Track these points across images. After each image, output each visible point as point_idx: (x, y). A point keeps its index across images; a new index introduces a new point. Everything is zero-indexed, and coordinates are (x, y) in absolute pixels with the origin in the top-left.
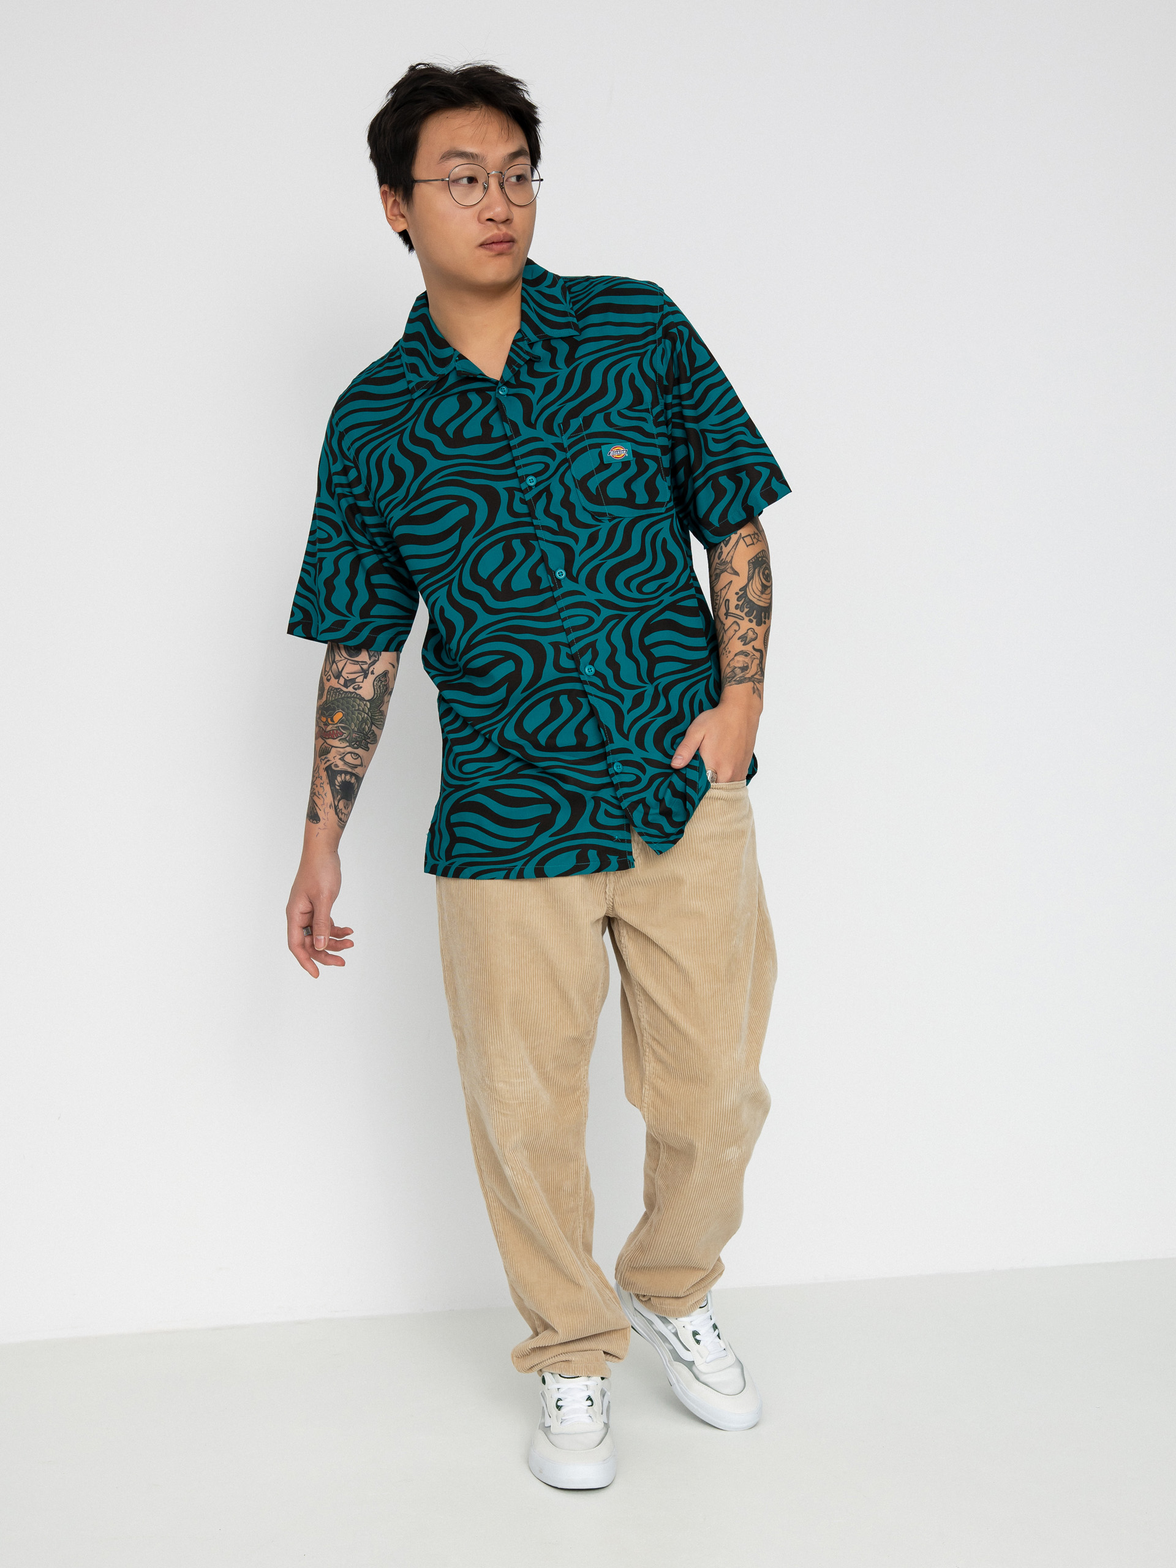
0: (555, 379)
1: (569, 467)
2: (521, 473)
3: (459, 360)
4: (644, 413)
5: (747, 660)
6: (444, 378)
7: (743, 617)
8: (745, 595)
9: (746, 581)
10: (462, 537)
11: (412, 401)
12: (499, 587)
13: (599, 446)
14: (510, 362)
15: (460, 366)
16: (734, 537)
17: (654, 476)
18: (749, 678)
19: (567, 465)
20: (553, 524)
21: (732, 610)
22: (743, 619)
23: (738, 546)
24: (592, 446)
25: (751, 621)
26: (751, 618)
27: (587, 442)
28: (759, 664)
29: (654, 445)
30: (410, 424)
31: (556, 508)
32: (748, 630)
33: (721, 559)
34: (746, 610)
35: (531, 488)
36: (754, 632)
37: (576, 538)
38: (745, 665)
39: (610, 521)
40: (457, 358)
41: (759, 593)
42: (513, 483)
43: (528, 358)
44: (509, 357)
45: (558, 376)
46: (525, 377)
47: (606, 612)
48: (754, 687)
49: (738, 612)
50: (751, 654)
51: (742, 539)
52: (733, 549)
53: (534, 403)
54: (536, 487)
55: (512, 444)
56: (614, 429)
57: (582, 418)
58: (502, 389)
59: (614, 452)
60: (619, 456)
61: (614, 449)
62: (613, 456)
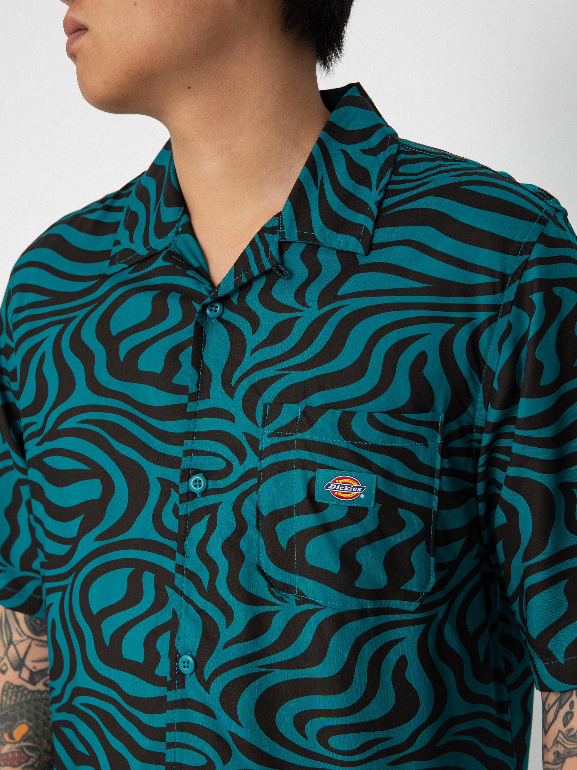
0: (294, 320)
1: (256, 487)
2: (186, 463)
4: (426, 429)
10: (82, 532)
12: (107, 638)
13: (313, 466)
14: (242, 264)
19: (254, 481)
20: (204, 574)
24: (303, 465)
27: (295, 454)
29: (431, 489)
35: (194, 495)
37: (229, 615)
39: (298, 603)
42: (173, 475)
43: (268, 266)
44: (244, 254)
45: (299, 317)
47: (240, 761)
53: (249, 348)
54: (202, 496)
55: (192, 407)
56: (353, 444)
57: (303, 407)
58: (213, 306)
59: (337, 485)
60: (347, 495)
61: (339, 479)
62: (333, 492)
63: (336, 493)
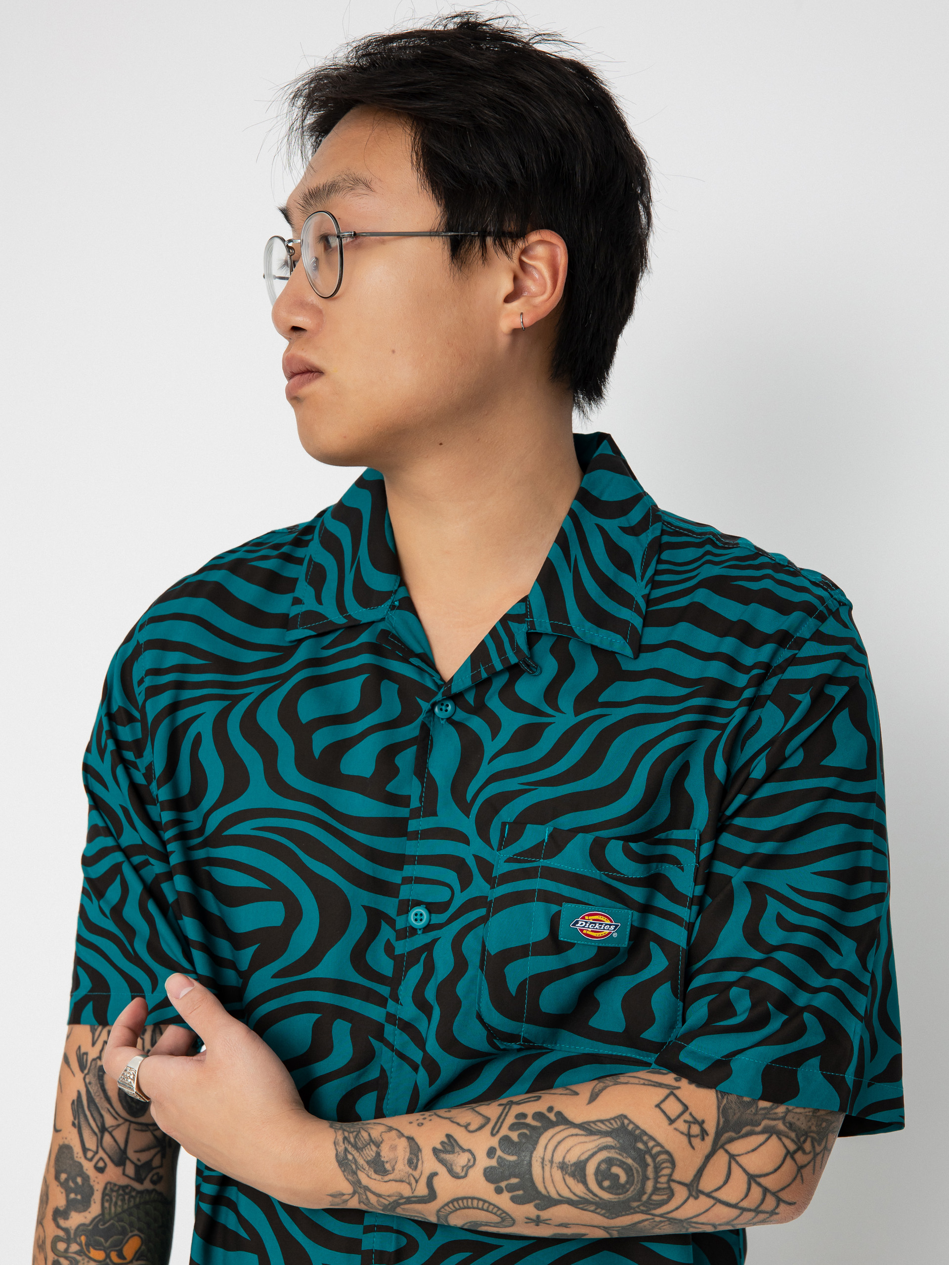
0: (542, 727)
1: (483, 920)
2: (406, 892)
5: (402, 1168)
7: (498, 1132)
8: (550, 1124)
9: (578, 1120)
10: (255, 964)
13: (558, 899)
14: (479, 654)
16: (670, 1078)
18: (359, 1182)
19: (482, 913)
21: (516, 1110)
22: (493, 1135)
23: (650, 1087)
25: (491, 1152)
26: (499, 1153)
27: (538, 883)
28: (402, 1197)
29: (681, 921)
30: (257, 691)
32: (469, 1151)
34: (514, 1136)
35: (413, 930)
36: (468, 1168)
37: (433, 1070)
38: (388, 1166)
40: (397, 603)
41: (558, 1158)
43: (513, 660)
44: (483, 643)
46: (493, 699)
48: (344, 1195)
49: (510, 1120)
50: (416, 1174)
51: (667, 1091)
52: (642, 1082)
53: (486, 758)
54: (423, 933)
55: (415, 825)
56: (607, 875)
57: (551, 830)
58: (443, 705)
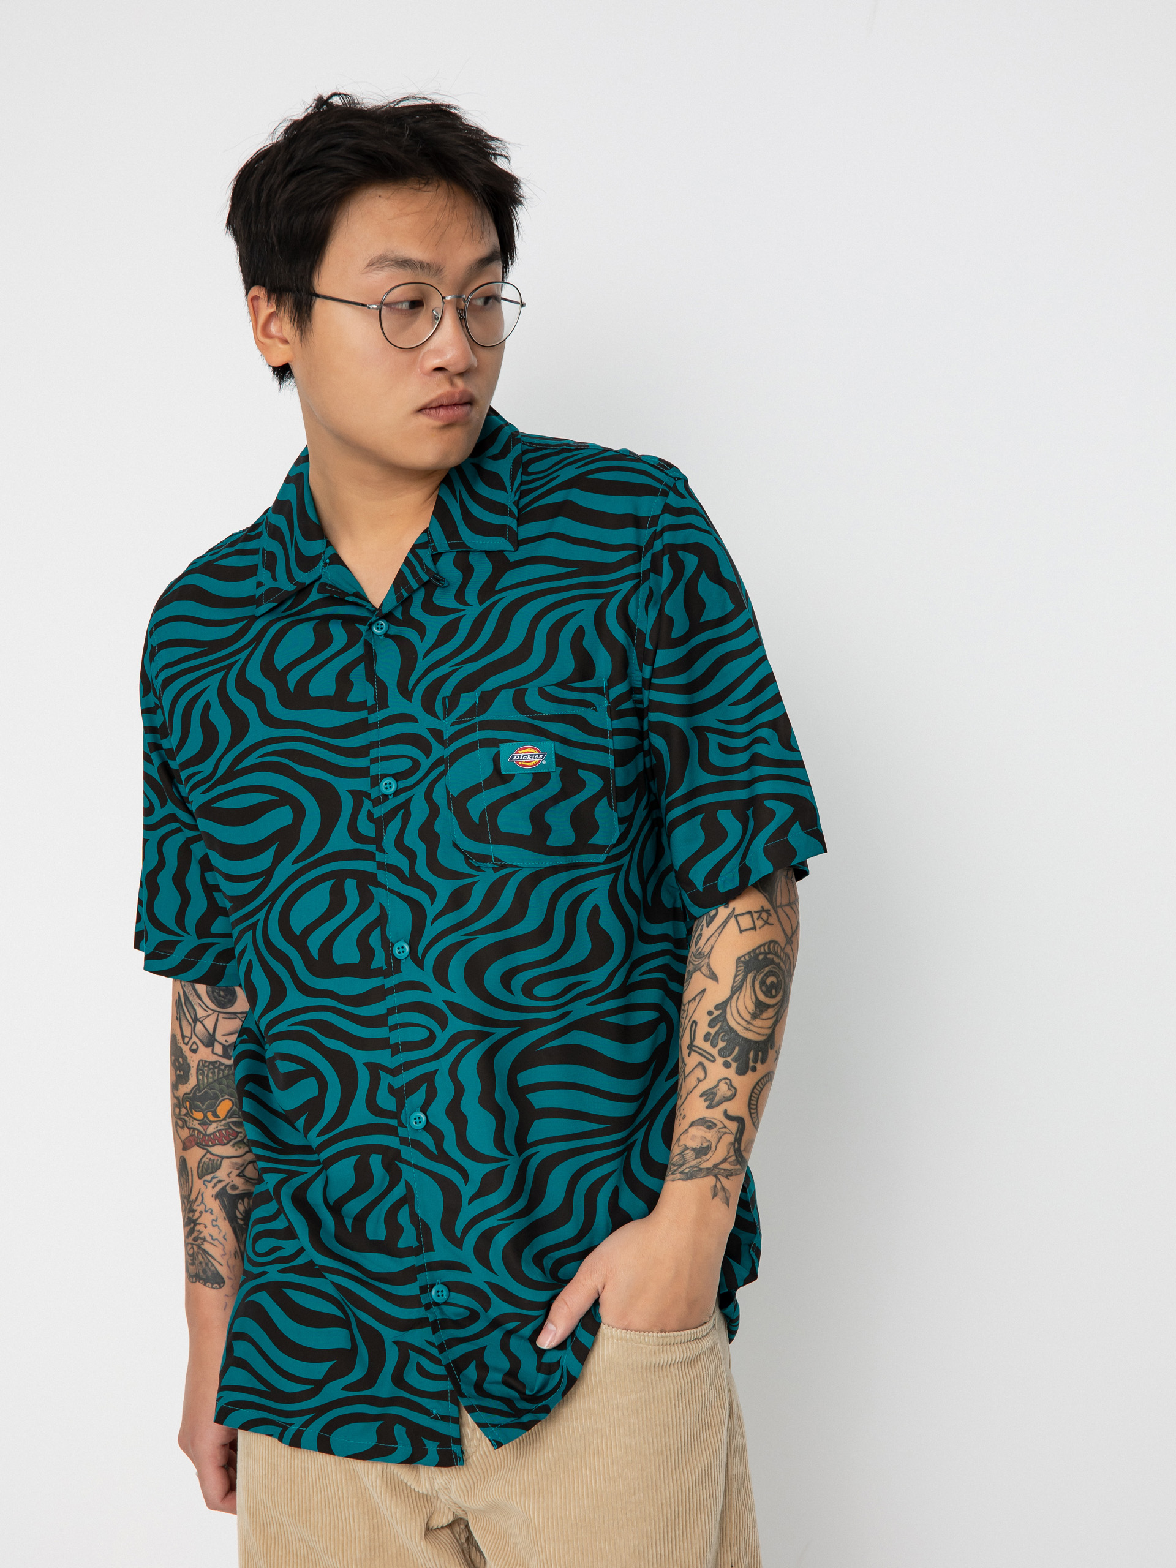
0: (457, 621)
1: (444, 773)
2: (373, 771)
3: (330, 564)
4: (593, 694)
5: (711, 1135)
6: (303, 590)
7: (713, 1057)
8: (723, 1017)
9: (728, 994)
10: (277, 859)
11: (253, 619)
12: (315, 954)
13: (495, 743)
14: (400, 581)
15: (328, 574)
16: (723, 912)
17: (595, 799)
18: (708, 1169)
19: (444, 767)
20: (404, 864)
21: (699, 1041)
22: (714, 1061)
23: (724, 930)
24: (488, 743)
25: (727, 1065)
26: (729, 1059)
27: (478, 735)
28: (733, 1144)
29: (605, 749)
30: (243, 656)
31: (412, 839)
32: (719, 1081)
33: (697, 947)
34: (721, 1044)
35: (385, 797)
36: (731, 1085)
37: (431, 892)
38: (705, 1145)
39: (496, 870)
40: (328, 561)
41: (748, 1017)
42: (362, 785)
43: (425, 577)
44: (400, 574)
45: (462, 617)
46: (416, 611)
47: (456, 1025)
48: (716, 1186)
49: (707, 1046)
50: (720, 1125)
51: (733, 920)
52: (717, 934)
53: (420, 655)
54: (394, 797)
55: (373, 718)
56: (529, 717)
57: (480, 693)
58: (378, 624)
59: (520, 756)
60: (530, 763)
61: (521, 750)
62: (518, 763)
63: (520, 763)
